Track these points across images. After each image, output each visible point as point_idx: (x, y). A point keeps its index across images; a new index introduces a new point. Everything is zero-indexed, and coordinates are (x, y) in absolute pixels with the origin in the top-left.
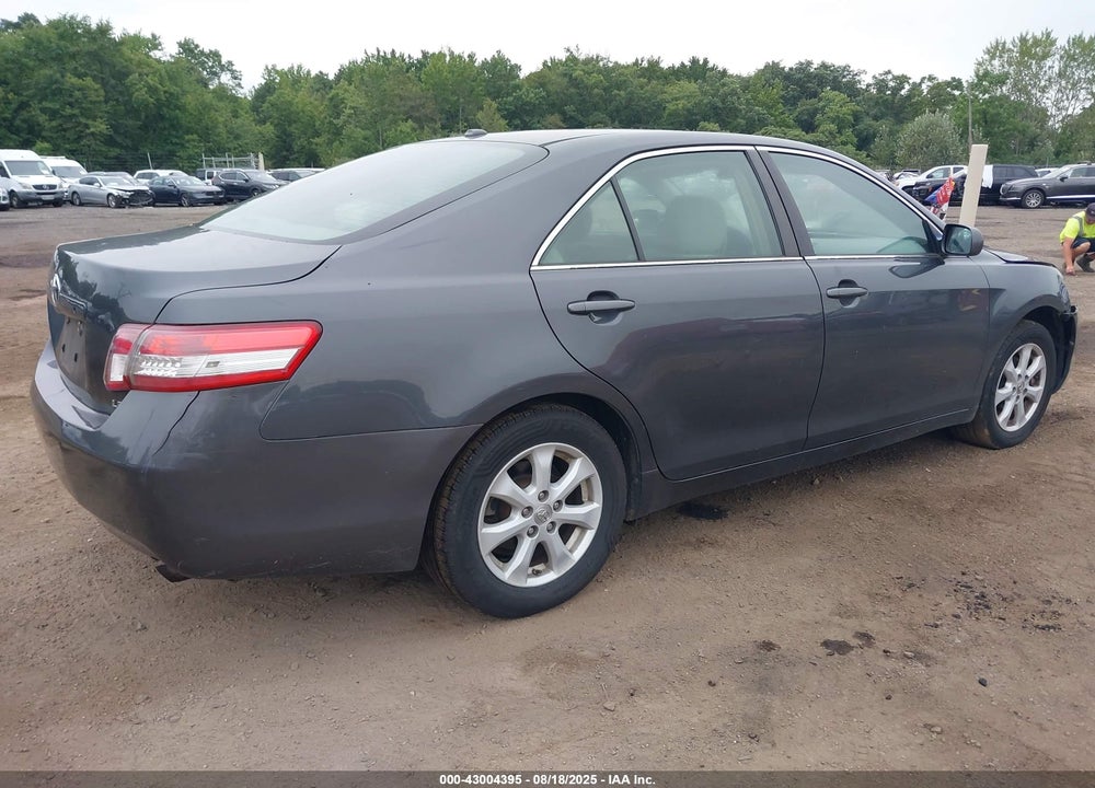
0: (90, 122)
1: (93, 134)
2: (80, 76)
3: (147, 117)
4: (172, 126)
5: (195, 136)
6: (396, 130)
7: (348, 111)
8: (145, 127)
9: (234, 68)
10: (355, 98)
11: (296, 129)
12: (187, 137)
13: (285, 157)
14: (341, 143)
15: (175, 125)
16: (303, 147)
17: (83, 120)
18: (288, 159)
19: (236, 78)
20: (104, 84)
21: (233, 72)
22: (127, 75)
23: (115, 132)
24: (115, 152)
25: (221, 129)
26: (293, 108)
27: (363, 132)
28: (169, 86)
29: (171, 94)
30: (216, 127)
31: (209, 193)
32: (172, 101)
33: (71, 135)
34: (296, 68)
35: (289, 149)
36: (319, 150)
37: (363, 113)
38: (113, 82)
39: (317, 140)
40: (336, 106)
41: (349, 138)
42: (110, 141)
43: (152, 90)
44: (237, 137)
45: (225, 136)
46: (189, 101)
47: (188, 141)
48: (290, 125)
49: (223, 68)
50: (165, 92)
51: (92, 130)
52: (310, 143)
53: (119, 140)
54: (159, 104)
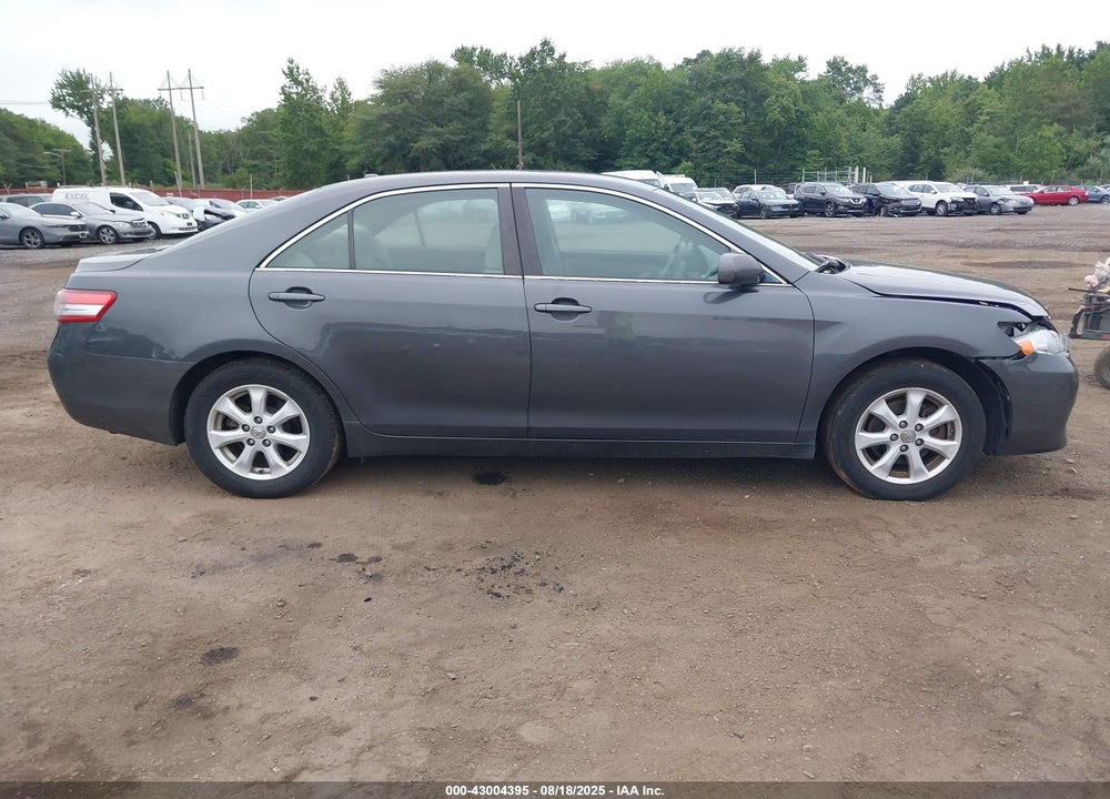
0: (727, 142)
1: (728, 152)
2: (726, 102)
3: (780, 135)
4: (799, 142)
5: (817, 152)
6: (1036, 135)
7: (984, 118)
8: (775, 145)
9: (877, 81)
10: (994, 104)
11: (927, 139)
12: (809, 153)
13: (909, 168)
14: (967, 152)
15: (802, 142)
16: (930, 158)
17: (722, 141)
18: (913, 171)
19: (878, 91)
20: (745, 106)
21: (875, 85)
22: (766, 97)
23: (748, 150)
24: (744, 168)
25: (844, 144)
26: (929, 117)
27: (995, 140)
28: (803, 106)
29: (803, 113)
30: (838, 141)
31: (785, 206)
32: (801, 119)
33: (711, 154)
34: (950, 74)
35: (914, 160)
36: (946, 160)
37: (1001, 118)
38: (752, 104)
39: (946, 150)
40: (971, 113)
41: (978, 146)
42: (741, 159)
43: (785, 110)
44: (860, 150)
45: (845, 150)
46: (819, 119)
47: (809, 156)
48: (921, 135)
49: (866, 82)
50: (797, 111)
51: (729, 149)
52: (938, 153)
53: (749, 157)
54: (790, 123)
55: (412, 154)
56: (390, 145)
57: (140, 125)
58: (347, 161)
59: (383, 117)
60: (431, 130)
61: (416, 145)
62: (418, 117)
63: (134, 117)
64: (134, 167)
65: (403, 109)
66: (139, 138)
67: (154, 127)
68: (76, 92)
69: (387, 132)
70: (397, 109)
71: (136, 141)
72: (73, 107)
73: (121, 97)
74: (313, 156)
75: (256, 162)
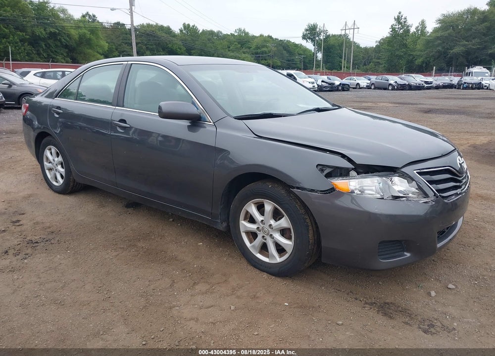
55: (449, 56)
56: (439, 52)
57: (333, 45)
58: (416, 60)
59: (438, 38)
60: (462, 43)
61: (452, 51)
62: (456, 37)
63: (332, 42)
64: (328, 63)
65: (449, 34)
66: (332, 50)
67: (339, 46)
68: (312, 33)
69: (438, 45)
70: (446, 33)
71: (330, 52)
72: (309, 38)
73: (328, 34)
74: (400, 57)
75: (379, 61)
